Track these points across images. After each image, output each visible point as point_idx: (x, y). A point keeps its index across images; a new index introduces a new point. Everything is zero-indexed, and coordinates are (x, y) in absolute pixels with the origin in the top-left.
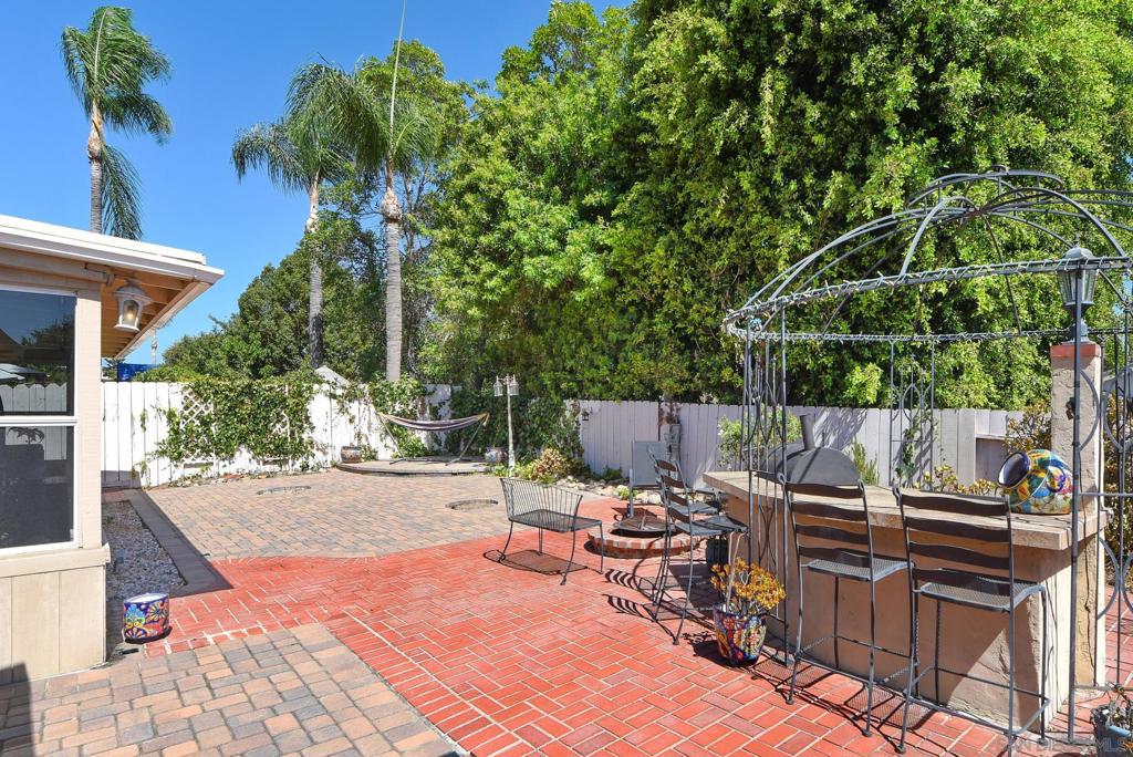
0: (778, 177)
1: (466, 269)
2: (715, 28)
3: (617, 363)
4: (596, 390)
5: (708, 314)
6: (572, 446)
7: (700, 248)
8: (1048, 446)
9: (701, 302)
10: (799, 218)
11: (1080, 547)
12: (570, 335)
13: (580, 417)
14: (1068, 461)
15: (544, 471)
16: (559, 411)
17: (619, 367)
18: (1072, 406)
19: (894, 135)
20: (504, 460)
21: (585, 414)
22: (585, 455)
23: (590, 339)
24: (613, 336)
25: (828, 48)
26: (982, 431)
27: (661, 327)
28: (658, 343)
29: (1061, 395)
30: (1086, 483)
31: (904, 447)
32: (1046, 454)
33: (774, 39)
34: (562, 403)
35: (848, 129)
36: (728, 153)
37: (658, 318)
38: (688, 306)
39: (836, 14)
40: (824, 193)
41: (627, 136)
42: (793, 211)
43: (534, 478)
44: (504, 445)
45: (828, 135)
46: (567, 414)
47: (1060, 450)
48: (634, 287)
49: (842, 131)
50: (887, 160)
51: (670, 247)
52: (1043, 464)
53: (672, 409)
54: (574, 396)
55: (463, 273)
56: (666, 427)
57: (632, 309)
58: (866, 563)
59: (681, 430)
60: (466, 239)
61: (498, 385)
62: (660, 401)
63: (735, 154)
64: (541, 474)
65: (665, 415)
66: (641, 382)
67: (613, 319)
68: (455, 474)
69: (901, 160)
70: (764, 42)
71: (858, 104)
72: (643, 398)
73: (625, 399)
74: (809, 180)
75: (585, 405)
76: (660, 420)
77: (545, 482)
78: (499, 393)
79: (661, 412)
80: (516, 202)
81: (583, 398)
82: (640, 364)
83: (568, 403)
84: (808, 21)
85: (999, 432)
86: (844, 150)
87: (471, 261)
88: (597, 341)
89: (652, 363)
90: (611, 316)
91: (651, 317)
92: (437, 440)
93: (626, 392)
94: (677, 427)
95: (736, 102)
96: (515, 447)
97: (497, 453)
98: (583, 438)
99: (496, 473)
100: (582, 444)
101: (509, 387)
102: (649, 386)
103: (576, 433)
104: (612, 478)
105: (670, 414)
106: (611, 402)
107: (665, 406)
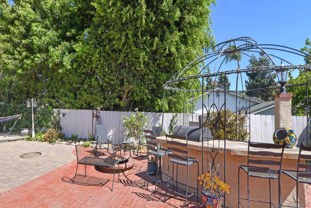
0: (139, 35)
1: (16, 52)
3: (76, 96)
4: (67, 105)
6: (57, 125)
7: (109, 55)
9: (109, 75)
10: (145, 49)
12: (57, 84)
13: (61, 115)
15: (49, 138)
16: (51, 113)
17: (78, 97)
20: (30, 134)
21: (64, 115)
22: (62, 130)
24: (75, 85)
31: (171, 124)
34: (52, 110)
41: (83, 10)
42: (143, 47)
43: (45, 141)
44: (30, 128)
45: (154, 24)
46: (55, 114)
48: (85, 67)
49: (157, 23)
51: (100, 53)
53: (97, 113)
54: (58, 107)
55: (15, 54)
56: (95, 119)
57: (83, 76)
59: (101, 120)
60: (16, 40)
61: (28, 102)
62: (93, 110)
64: (48, 139)
65: (95, 115)
66: (86, 103)
67: (75, 78)
68: (10, 141)
72: (87, 109)
73: (79, 109)
75: (62, 111)
76: (93, 117)
77: (50, 142)
78: (29, 106)
79: (93, 114)
80: (36, 28)
81: (62, 108)
82: (86, 96)
83: (55, 110)
87: (18, 49)
88: (68, 87)
89: (91, 96)
90: (74, 77)
93: (79, 106)
94: (99, 119)
95: (129, 6)
96: (35, 128)
97: (26, 131)
98: (62, 124)
99: (28, 139)
100: (61, 126)
101: (32, 103)
102: (89, 104)
103: (59, 122)
104: (75, 139)
105: (96, 115)
106: (74, 111)
107: (95, 112)
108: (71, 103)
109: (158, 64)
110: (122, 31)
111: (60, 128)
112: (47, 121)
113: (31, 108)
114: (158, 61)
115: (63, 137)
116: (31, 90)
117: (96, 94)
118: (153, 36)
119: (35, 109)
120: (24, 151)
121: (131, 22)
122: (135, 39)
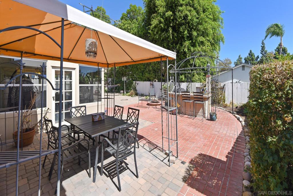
0: (170, 44)
2: (162, 20)
3: (143, 75)
4: (139, 79)
5: (159, 66)
6: (135, 89)
8: (206, 87)
11: (208, 98)
13: (136, 84)
14: (208, 89)
15: (131, 94)
16: (132, 83)
18: (208, 82)
19: (186, 39)
20: (124, 93)
21: (138, 84)
22: (137, 91)
23: (138, 70)
24: (142, 70)
25: (177, 25)
26: (197, 86)
27: (151, 68)
28: (150, 71)
29: (207, 81)
30: (209, 91)
31: (187, 88)
32: (206, 88)
33: (170, 23)
34: (133, 82)
35: (180, 38)
36: (163, 40)
37: (150, 67)
38: (155, 65)
39: (179, 20)
40: (176, 47)
43: (130, 96)
44: (124, 90)
45: (177, 38)
46: (134, 84)
47: (207, 87)
50: (185, 43)
52: (205, 89)
54: (135, 81)
57: (146, 65)
58: (190, 100)
61: (123, 78)
63: (164, 40)
66: (147, 78)
68: (116, 95)
69: (187, 43)
70: (168, 23)
71: (181, 34)
72: (147, 81)
73: (144, 81)
74: (174, 45)
75: (137, 82)
76: (150, 85)
77: (132, 96)
79: (150, 83)
81: (137, 81)
82: (147, 75)
83: (134, 82)
84: (175, 21)
85: (199, 86)
86: (179, 40)
88: (139, 70)
89: (149, 75)
90: (142, 66)
91: (149, 66)
92: (109, 89)
93: (144, 80)
94: (153, 86)
95: (165, 32)
96: (126, 90)
97: (122, 91)
98: (137, 88)
99: (123, 95)
100: (137, 89)
101: (124, 79)
102: (149, 79)
103: (136, 87)
104: (142, 95)
105: (152, 84)
106: (142, 82)
107: (151, 82)
108: (141, 78)
109: (180, 58)
110: (162, 43)
111: (136, 90)
112: (130, 86)
113: (124, 81)
114: (179, 57)
115: (137, 94)
116: (124, 72)
117: (151, 74)
118: (177, 44)
119: (126, 81)
120: (122, 99)
121: (166, 39)
122: (168, 47)
